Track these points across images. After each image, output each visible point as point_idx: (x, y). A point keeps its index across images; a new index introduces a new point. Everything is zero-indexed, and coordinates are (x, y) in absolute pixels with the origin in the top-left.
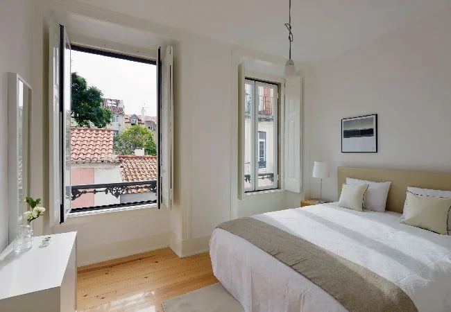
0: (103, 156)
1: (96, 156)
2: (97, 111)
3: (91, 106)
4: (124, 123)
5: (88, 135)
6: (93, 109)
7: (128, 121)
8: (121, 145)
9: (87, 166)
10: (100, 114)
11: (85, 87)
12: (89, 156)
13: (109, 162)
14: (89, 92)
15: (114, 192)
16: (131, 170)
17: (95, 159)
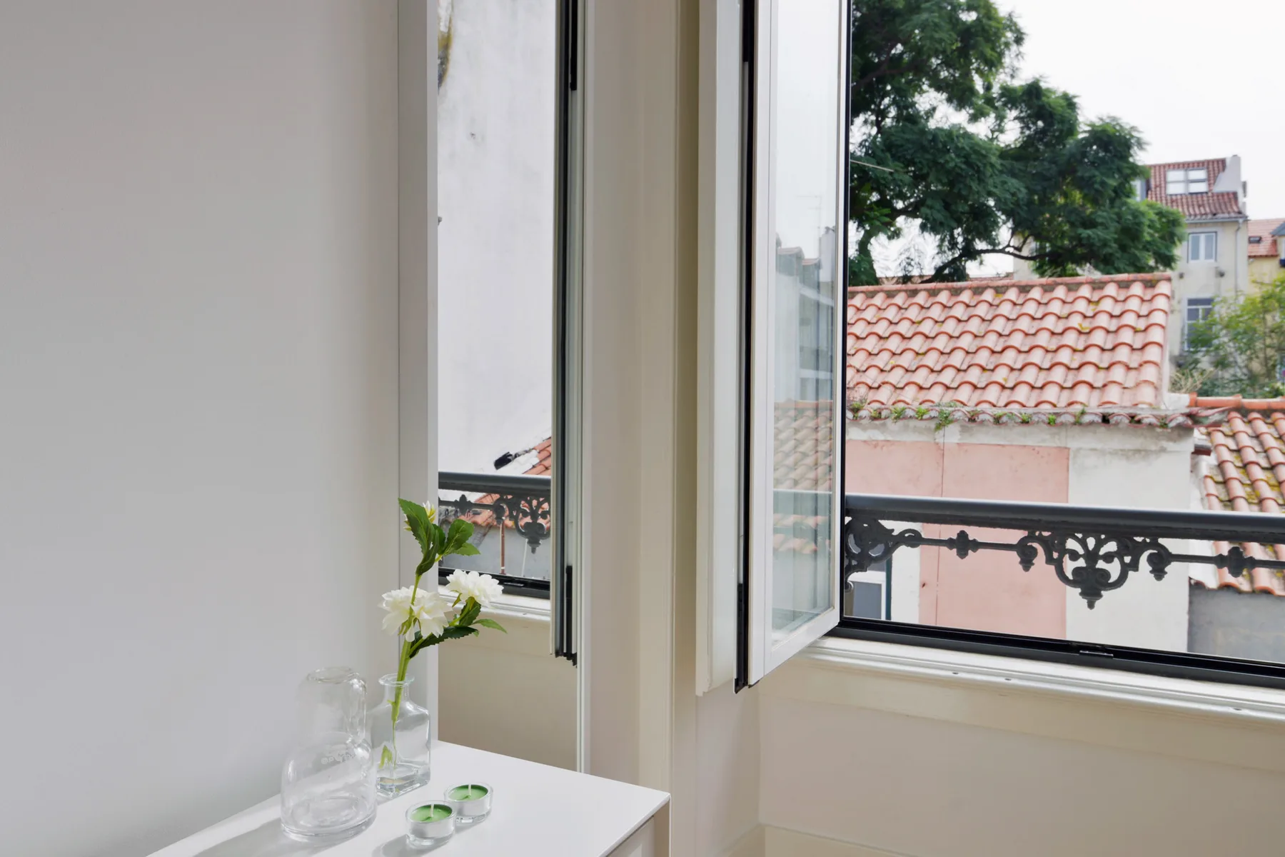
0: (1113, 394)
1: (1082, 393)
2: (1119, 216)
3: (1095, 202)
4: (1243, 259)
5: (1056, 307)
6: (1103, 215)
7: (1263, 249)
8: (1221, 363)
9: (1040, 438)
10: (1130, 233)
11: (1071, 129)
12: (1051, 394)
13: (1134, 420)
14: (1087, 143)
15: (1069, 566)
16: (1257, 472)
17: (1077, 408)
